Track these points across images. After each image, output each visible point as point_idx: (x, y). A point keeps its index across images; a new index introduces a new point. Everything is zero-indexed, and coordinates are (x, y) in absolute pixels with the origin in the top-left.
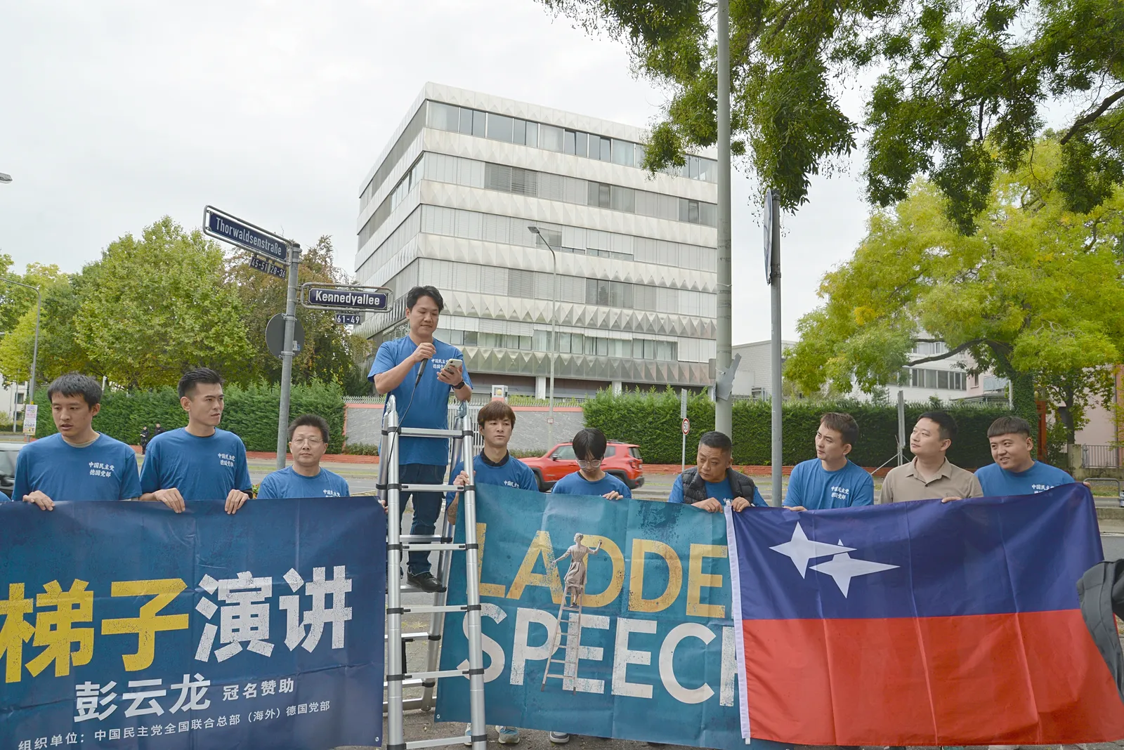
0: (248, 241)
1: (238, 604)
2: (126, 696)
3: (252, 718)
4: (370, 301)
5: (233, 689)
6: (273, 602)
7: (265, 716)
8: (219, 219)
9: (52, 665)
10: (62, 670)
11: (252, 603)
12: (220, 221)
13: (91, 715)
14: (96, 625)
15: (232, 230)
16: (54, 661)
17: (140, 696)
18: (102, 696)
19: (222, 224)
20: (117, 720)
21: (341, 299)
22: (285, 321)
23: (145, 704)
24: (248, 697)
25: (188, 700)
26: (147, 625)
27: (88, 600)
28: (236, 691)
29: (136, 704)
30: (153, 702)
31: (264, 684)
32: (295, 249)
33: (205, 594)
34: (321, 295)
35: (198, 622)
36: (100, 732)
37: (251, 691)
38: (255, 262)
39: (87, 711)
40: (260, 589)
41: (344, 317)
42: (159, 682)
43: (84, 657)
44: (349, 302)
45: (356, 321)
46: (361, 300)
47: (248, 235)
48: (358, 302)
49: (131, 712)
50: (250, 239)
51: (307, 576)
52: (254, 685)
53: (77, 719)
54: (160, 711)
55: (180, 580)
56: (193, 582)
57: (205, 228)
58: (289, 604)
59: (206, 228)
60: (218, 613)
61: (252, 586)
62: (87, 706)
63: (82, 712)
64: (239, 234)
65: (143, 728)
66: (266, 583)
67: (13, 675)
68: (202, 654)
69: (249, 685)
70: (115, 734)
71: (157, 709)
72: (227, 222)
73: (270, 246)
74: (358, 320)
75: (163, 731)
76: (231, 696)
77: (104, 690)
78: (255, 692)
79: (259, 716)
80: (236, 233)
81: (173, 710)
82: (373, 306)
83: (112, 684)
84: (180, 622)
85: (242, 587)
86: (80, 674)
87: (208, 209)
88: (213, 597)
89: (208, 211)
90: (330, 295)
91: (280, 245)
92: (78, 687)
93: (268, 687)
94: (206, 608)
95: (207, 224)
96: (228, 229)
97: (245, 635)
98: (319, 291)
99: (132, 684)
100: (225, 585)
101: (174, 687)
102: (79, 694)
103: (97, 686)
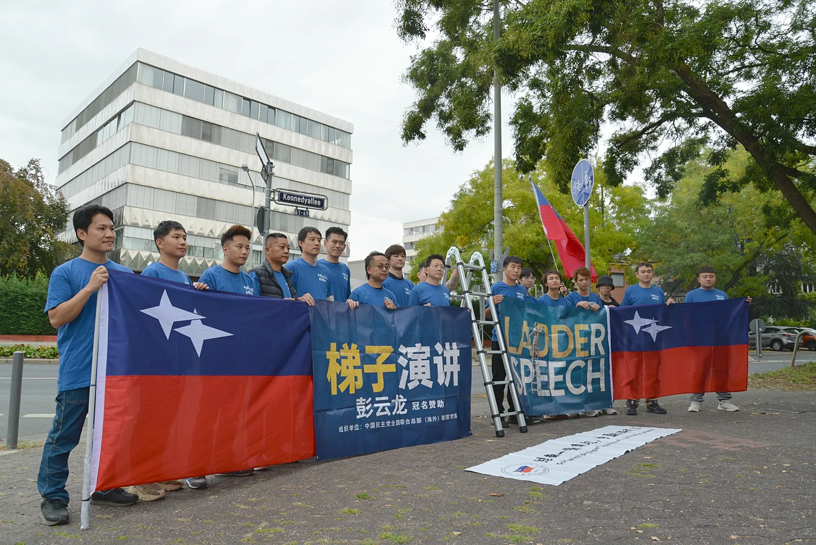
1: (416, 360)
2: (376, 405)
3: (427, 420)
5: (416, 404)
6: (431, 359)
7: (432, 420)
9: (348, 388)
10: (352, 391)
11: (422, 360)
13: (363, 415)
14: (362, 367)
16: (349, 385)
17: (381, 405)
18: (366, 405)
20: (374, 418)
23: (383, 410)
24: (424, 408)
25: (398, 409)
26: (380, 368)
27: (358, 356)
28: (418, 405)
29: (380, 409)
30: (386, 408)
31: (430, 402)
33: (401, 354)
35: (400, 368)
36: (367, 424)
37: (425, 405)
39: (361, 412)
40: (425, 353)
42: (387, 398)
43: (360, 384)
49: (379, 414)
51: (444, 346)
52: (426, 402)
53: (358, 417)
54: (389, 414)
55: (391, 347)
56: (396, 347)
58: (438, 360)
60: (408, 364)
61: (421, 351)
62: (361, 410)
63: (360, 413)
65: (383, 423)
66: (427, 349)
67: (334, 392)
68: (402, 385)
69: (424, 402)
70: (373, 425)
71: (388, 412)
75: (391, 424)
76: (416, 408)
77: (367, 402)
78: (427, 406)
79: (430, 419)
81: (394, 413)
83: (370, 399)
84: (392, 368)
85: (418, 351)
86: (359, 393)
88: (405, 356)
92: (357, 400)
93: (432, 404)
94: (402, 361)
97: (420, 376)
99: (377, 399)
100: (410, 351)
101: (393, 401)
102: (357, 404)
103: (365, 400)
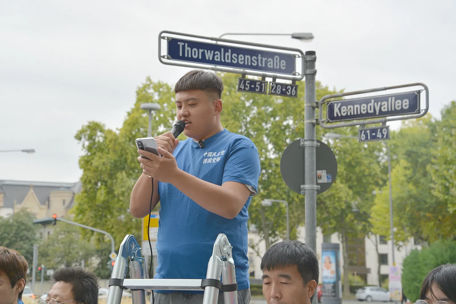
0: (229, 61)
4: (397, 105)
8: (181, 44)
12: (184, 47)
15: (203, 53)
19: (187, 48)
21: (362, 109)
22: (303, 148)
32: (309, 58)
34: (340, 110)
38: (245, 83)
41: (368, 132)
44: (372, 111)
45: (383, 135)
46: (386, 106)
47: (229, 54)
48: (383, 110)
50: (232, 59)
57: (160, 57)
59: (164, 57)
64: (214, 55)
72: (192, 45)
73: (265, 61)
74: (385, 134)
80: (209, 55)
82: (402, 111)
87: (163, 35)
89: (164, 38)
90: (349, 107)
91: (282, 56)
95: (164, 51)
96: (196, 53)
98: (338, 103)
